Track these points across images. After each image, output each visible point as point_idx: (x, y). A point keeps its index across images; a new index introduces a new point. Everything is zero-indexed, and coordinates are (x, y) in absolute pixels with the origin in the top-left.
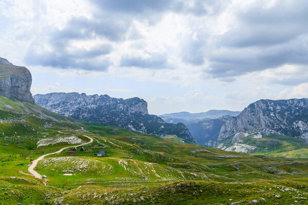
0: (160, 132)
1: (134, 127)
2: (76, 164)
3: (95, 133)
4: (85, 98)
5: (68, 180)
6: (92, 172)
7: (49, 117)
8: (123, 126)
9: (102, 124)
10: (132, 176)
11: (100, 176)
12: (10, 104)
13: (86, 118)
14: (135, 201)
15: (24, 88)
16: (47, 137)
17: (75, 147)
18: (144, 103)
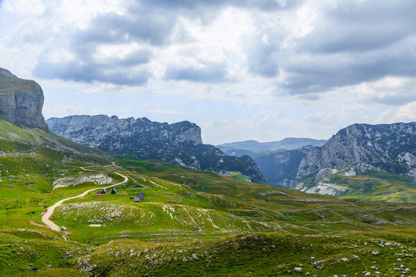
0: (218, 167)
1: (184, 162)
2: (106, 211)
3: (130, 170)
4: (117, 122)
5: (96, 233)
6: (128, 222)
7: (67, 148)
8: (168, 160)
9: (140, 158)
10: (181, 227)
11: (138, 227)
12: (15, 132)
13: (118, 149)
14: (185, 259)
15: (33, 109)
16: (67, 175)
17: (104, 188)
18: (197, 129)
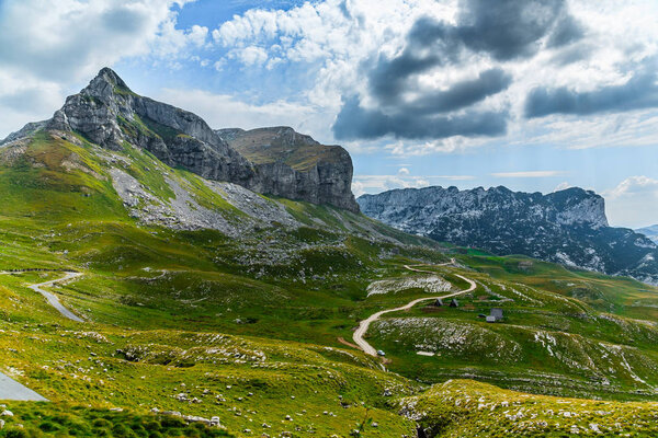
0: (644, 269)
1: (572, 258)
2: (441, 333)
3: (479, 270)
4: (456, 195)
5: (426, 365)
6: (476, 353)
7: (386, 238)
8: (543, 256)
9: (495, 252)
10: (567, 371)
11: (493, 364)
13: (459, 239)
15: (340, 184)
16: (385, 276)
17: (440, 298)
18: (596, 200)
